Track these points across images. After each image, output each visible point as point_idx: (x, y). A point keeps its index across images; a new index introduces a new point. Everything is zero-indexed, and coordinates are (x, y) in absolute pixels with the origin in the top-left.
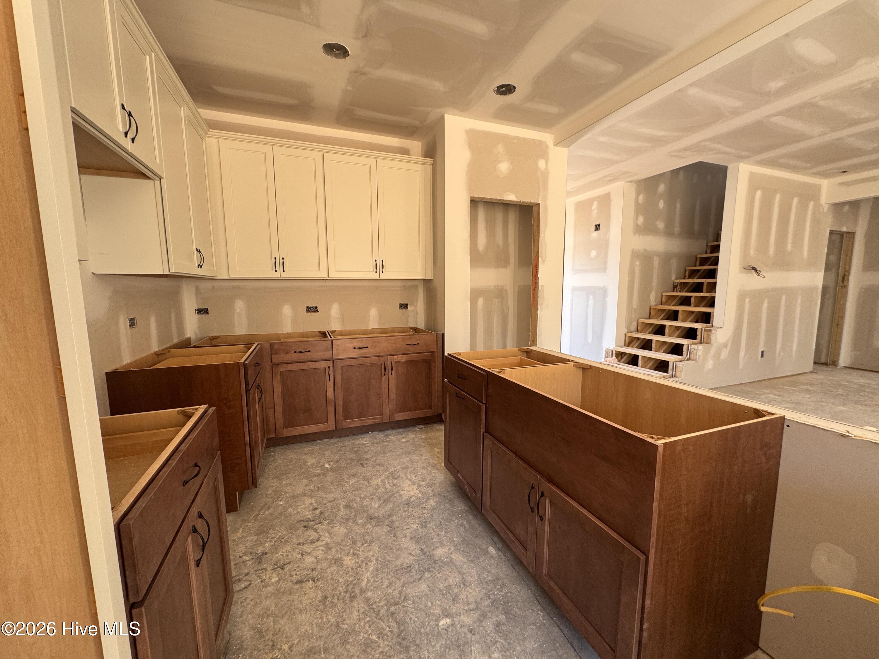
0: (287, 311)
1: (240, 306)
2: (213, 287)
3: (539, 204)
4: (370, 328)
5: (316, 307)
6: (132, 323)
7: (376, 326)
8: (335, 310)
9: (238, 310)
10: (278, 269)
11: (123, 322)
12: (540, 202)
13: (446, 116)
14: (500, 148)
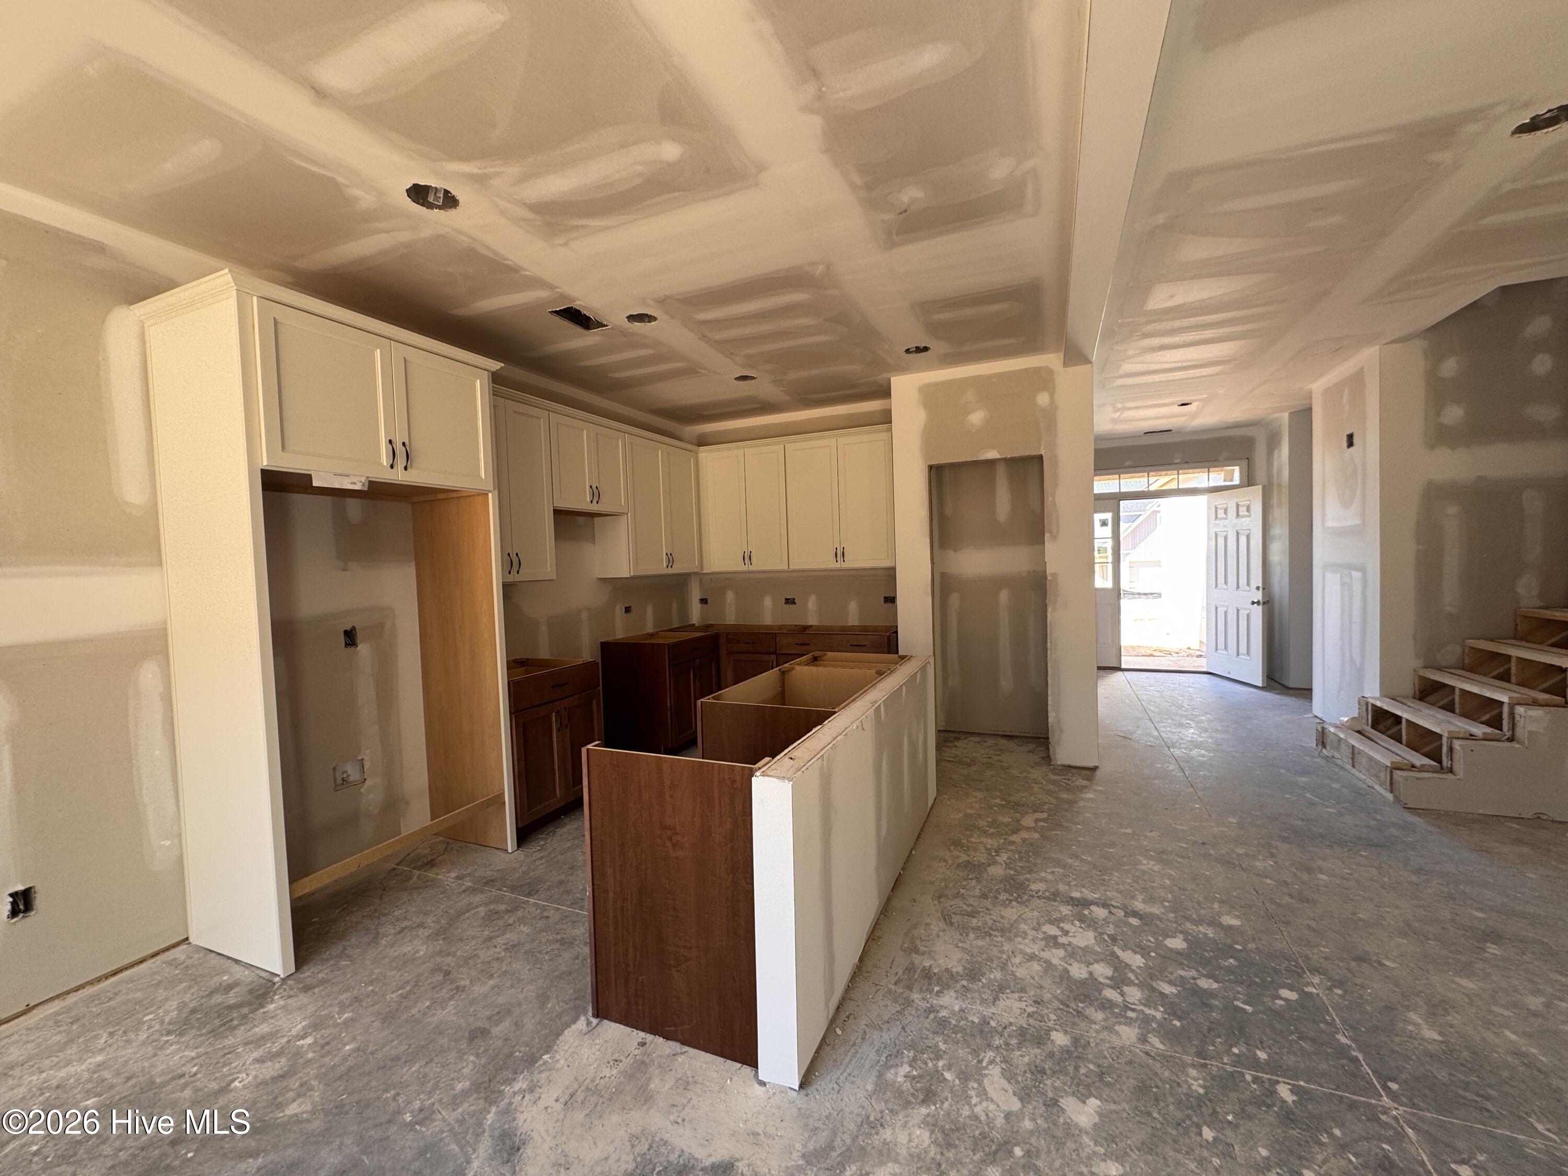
0: (768, 602)
1: (730, 596)
2: (711, 579)
3: (1040, 458)
4: (850, 624)
5: (794, 599)
6: (628, 610)
7: (856, 623)
8: (812, 603)
9: (729, 601)
10: (746, 562)
11: (619, 610)
12: (1043, 452)
13: (892, 379)
14: (970, 395)
